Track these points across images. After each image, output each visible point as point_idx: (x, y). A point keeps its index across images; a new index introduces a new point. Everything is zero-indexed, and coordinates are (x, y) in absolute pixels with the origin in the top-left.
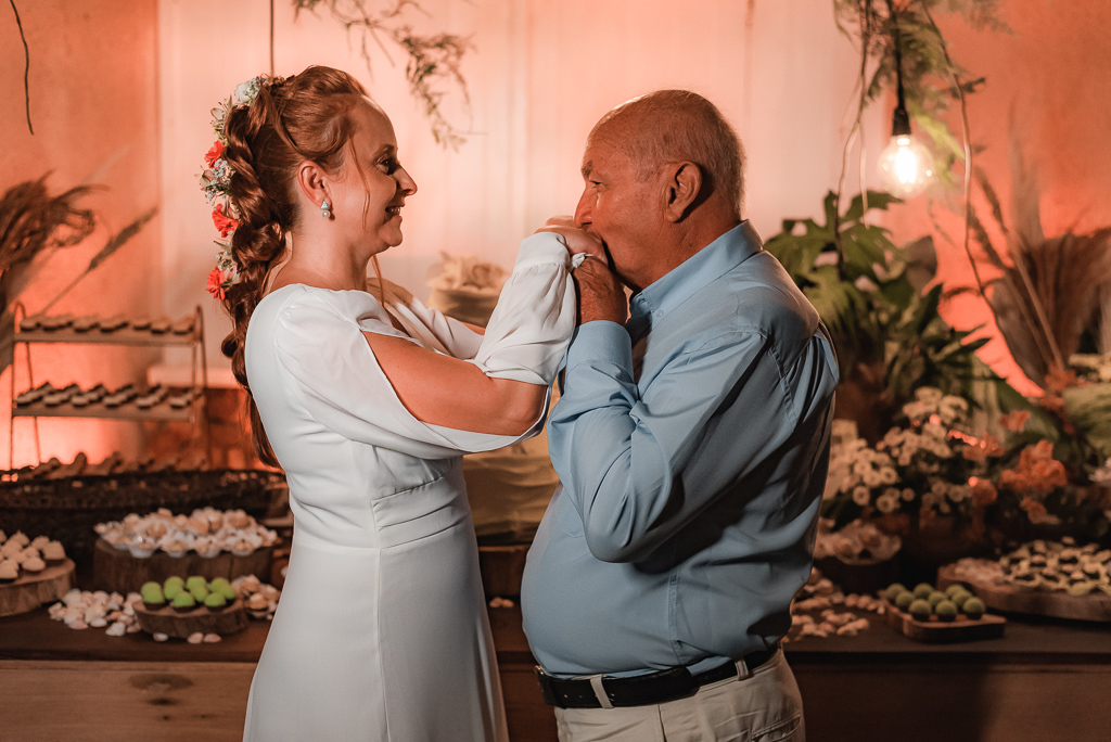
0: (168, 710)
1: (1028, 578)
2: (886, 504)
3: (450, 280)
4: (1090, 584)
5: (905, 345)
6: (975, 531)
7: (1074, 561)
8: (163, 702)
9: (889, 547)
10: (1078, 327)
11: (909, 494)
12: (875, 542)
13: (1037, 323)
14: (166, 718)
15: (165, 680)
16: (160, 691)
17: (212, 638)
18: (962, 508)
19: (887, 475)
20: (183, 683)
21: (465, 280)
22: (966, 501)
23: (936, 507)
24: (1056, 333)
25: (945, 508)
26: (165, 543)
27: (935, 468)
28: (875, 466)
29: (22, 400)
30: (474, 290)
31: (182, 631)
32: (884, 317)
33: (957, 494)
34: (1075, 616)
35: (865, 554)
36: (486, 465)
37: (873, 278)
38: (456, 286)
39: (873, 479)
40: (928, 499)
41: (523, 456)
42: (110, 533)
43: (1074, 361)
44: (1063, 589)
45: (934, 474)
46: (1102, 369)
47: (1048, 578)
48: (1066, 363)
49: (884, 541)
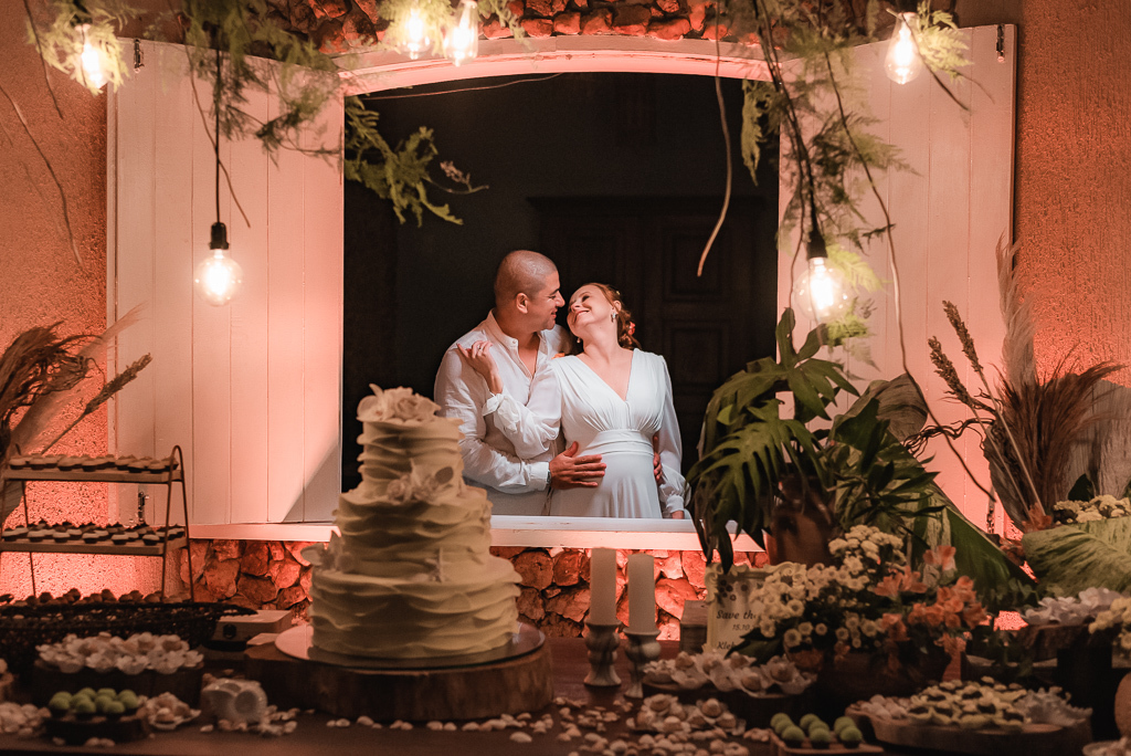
1: (921, 709)
2: (793, 638)
3: (379, 413)
4: (983, 718)
9: (799, 682)
11: (822, 629)
12: (784, 676)
18: (877, 644)
19: (795, 608)
21: (392, 413)
22: (880, 636)
23: (848, 643)
25: (857, 643)
26: (93, 660)
27: (850, 604)
28: (784, 599)
30: (398, 422)
33: (870, 629)
35: (773, 689)
36: (399, 592)
38: (385, 419)
39: (780, 611)
40: (842, 633)
41: (437, 584)
42: (47, 652)
43: (1059, 505)
44: (954, 724)
45: (853, 610)
46: (1082, 516)
47: (940, 711)
48: (1048, 507)
49: (796, 674)
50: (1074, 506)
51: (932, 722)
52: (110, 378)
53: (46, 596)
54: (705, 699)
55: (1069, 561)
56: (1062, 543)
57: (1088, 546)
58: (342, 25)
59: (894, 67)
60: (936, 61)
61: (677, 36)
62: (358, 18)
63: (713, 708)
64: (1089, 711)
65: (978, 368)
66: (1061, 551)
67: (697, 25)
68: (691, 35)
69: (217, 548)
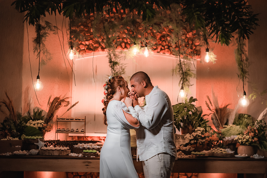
0: (88, 167)
1: (212, 151)
2: (192, 142)
4: (221, 151)
5: (196, 122)
6: (206, 146)
7: (219, 149)
8: (87, 165)
10: (225, 122)
11: (195, 141)
12: (190, 148)
13: (217, 120)
14: (87, 168)
15: (88, 162)
16: (87, 164)
17: (94, 157)
18: (203, 143)
19: (192, 138)
20: (90, 162)
23: (199, 143)
24: (221, 122)
25: (201, 143)
26: (85, 146)
27: (199, 138)
28: (190, 137)
29: (58, 130)
31: (89, 156)
32: (193, 118)
33: (202, 141)
34: (219, 156)
35: (189, 150)
37: (192, 111)
42: (76, 146)
43: (224, 126)
44: (217, 153)
45: (199, 139)
46: (228, 127)
47: (215, 151)
48: (222, 126)
49: (192, 148)
50: (226, 126)
51: (214, 152)
52: (72, 105)
53: (59, 140)
54: (179, 151)
55: (228, 132)
56: (227, 130)
57: (231, 130)
58: (98, 48)
59: (206, 60)
60: (211, 60)
61: (155, 52)
62: (101, 47)
63: (181, 152)
64: (234, 151)
65: (212, 105)
66: (227, 131)
67: (159, 50)
68: (158, 52)
69: (74, 138)
